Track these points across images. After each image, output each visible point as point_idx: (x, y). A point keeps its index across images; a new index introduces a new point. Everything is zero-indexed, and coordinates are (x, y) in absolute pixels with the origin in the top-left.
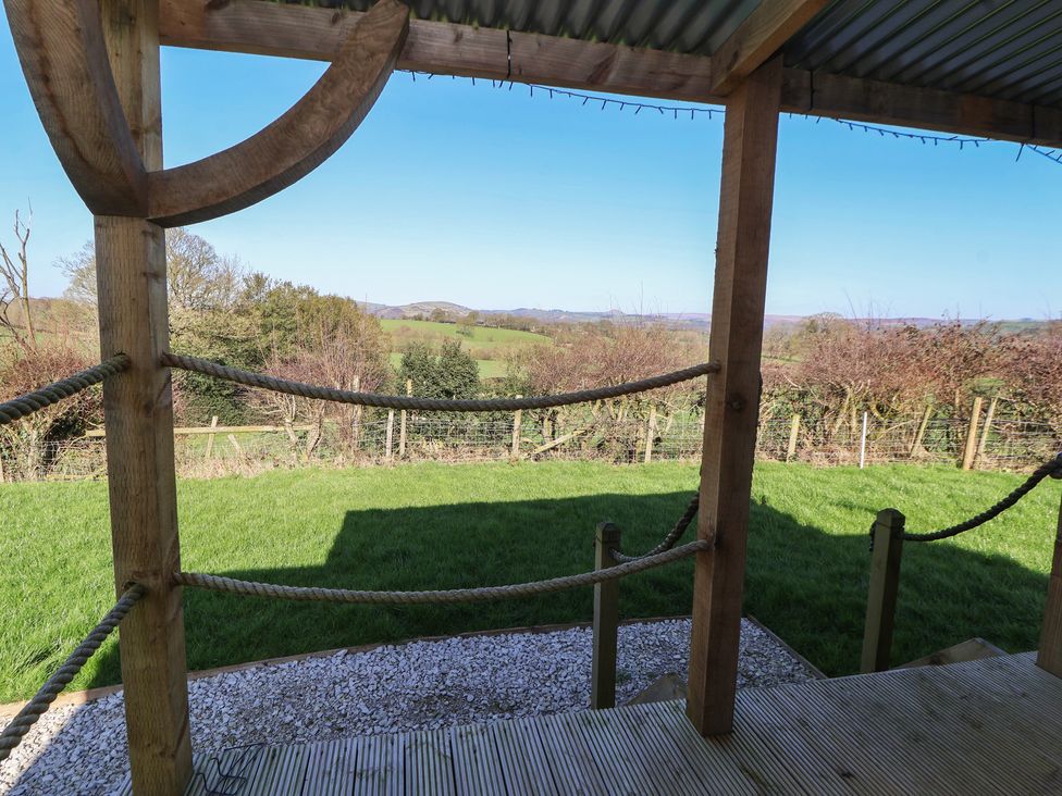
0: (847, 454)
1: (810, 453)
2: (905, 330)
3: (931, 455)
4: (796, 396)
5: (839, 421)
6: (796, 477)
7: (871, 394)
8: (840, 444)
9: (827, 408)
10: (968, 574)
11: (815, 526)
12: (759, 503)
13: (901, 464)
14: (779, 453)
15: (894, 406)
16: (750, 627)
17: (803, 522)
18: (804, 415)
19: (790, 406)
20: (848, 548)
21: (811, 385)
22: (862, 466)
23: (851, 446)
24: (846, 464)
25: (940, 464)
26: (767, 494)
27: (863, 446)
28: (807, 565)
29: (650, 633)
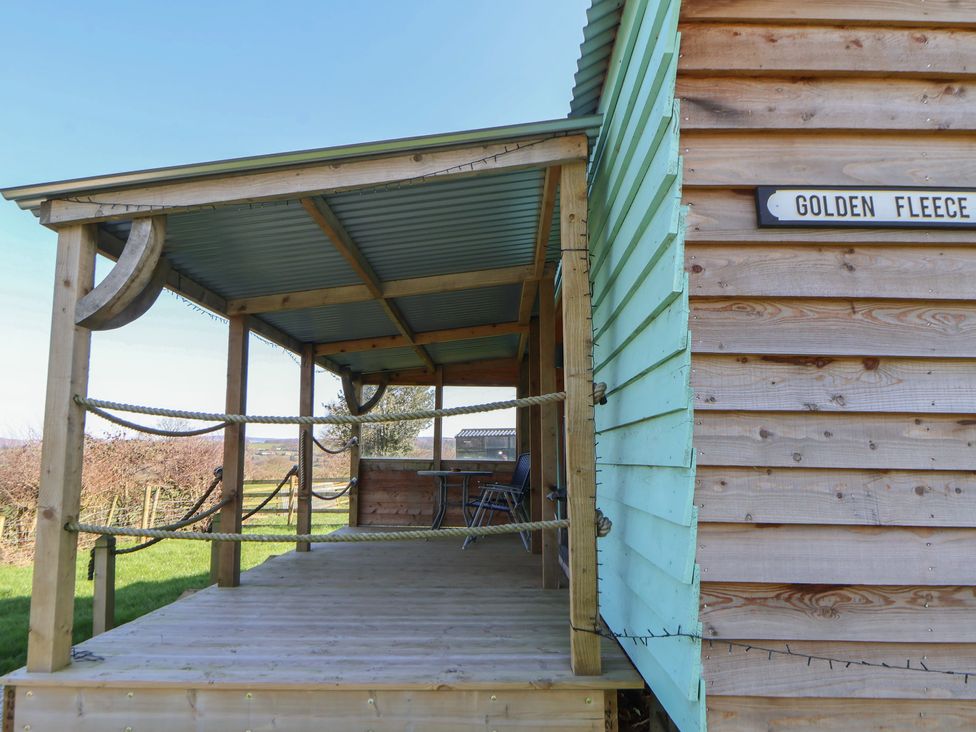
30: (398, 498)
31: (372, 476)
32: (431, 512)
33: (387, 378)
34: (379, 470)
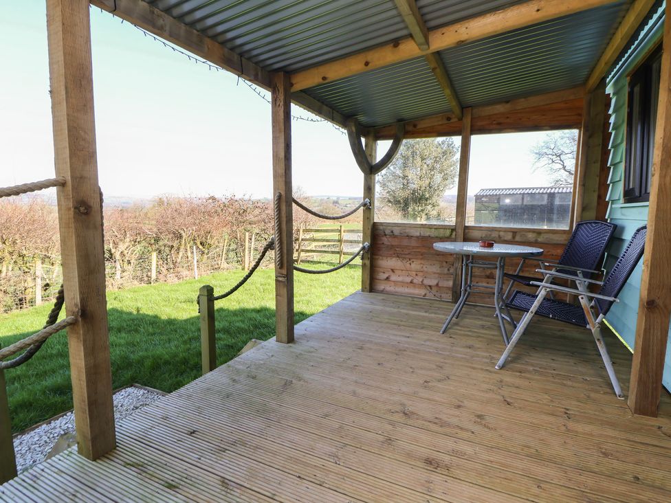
0: (187, 272)
1: (166, 276)
2: (210, 198)
3: (230, 265)
4: (153, 241)
5: (181, 254)
6: (158, 291)
7: (196, 236)
8: (183, 267)
9: (172, 246)
10: (250, 319)
11: (173, 317)
12: (135, 313)
13: (216, 273)
14: (146, 279)
15: (209, 241)
16: (135, 392)
17: (164, 317)
18: (160, 252)
19: (150, 248)
20: (192, 324)
21: (161, 233)
22: (196, 278)
23: (190, 268)
24: (188, 278)
25: (234, 270)
26: (140, 305)
27: (196, 266)
28: (169, 341)
29: (55, 428)
30: (413, 265)
31: (385, 240)
32: (450, 283)
33: (403, 129)
34: (393, 235)
